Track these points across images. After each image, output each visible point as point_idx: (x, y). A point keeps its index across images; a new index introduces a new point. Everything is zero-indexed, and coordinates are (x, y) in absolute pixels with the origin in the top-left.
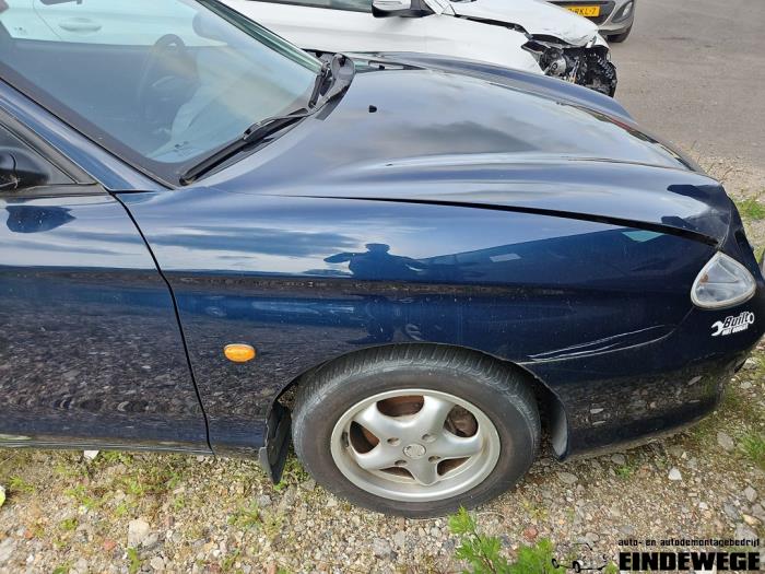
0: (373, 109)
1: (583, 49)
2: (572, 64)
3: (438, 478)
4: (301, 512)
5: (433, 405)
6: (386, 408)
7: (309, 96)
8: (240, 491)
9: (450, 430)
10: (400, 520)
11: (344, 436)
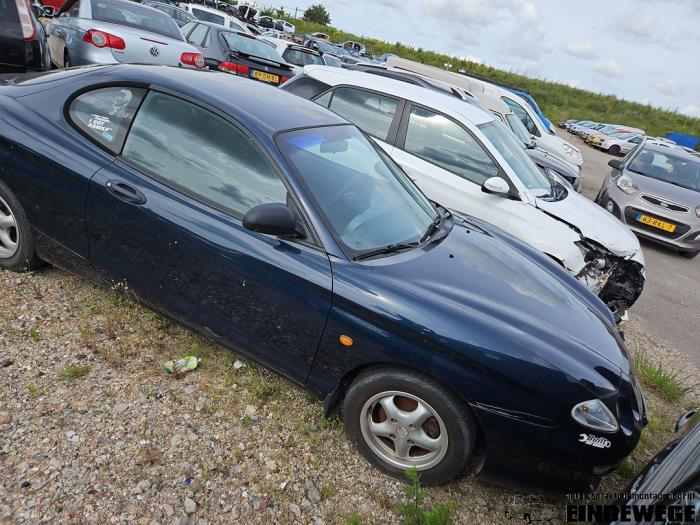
0: (451, 256)
1: (622, 258)
2: (610, 265)
3: (408, 457)
4: (330, 442)
5: (421, 410)
6: (398, 401)
7: (422, 236)
8: (303, 417)
9: (424, 430)
10: (378, 472)
11: (370, 408)
